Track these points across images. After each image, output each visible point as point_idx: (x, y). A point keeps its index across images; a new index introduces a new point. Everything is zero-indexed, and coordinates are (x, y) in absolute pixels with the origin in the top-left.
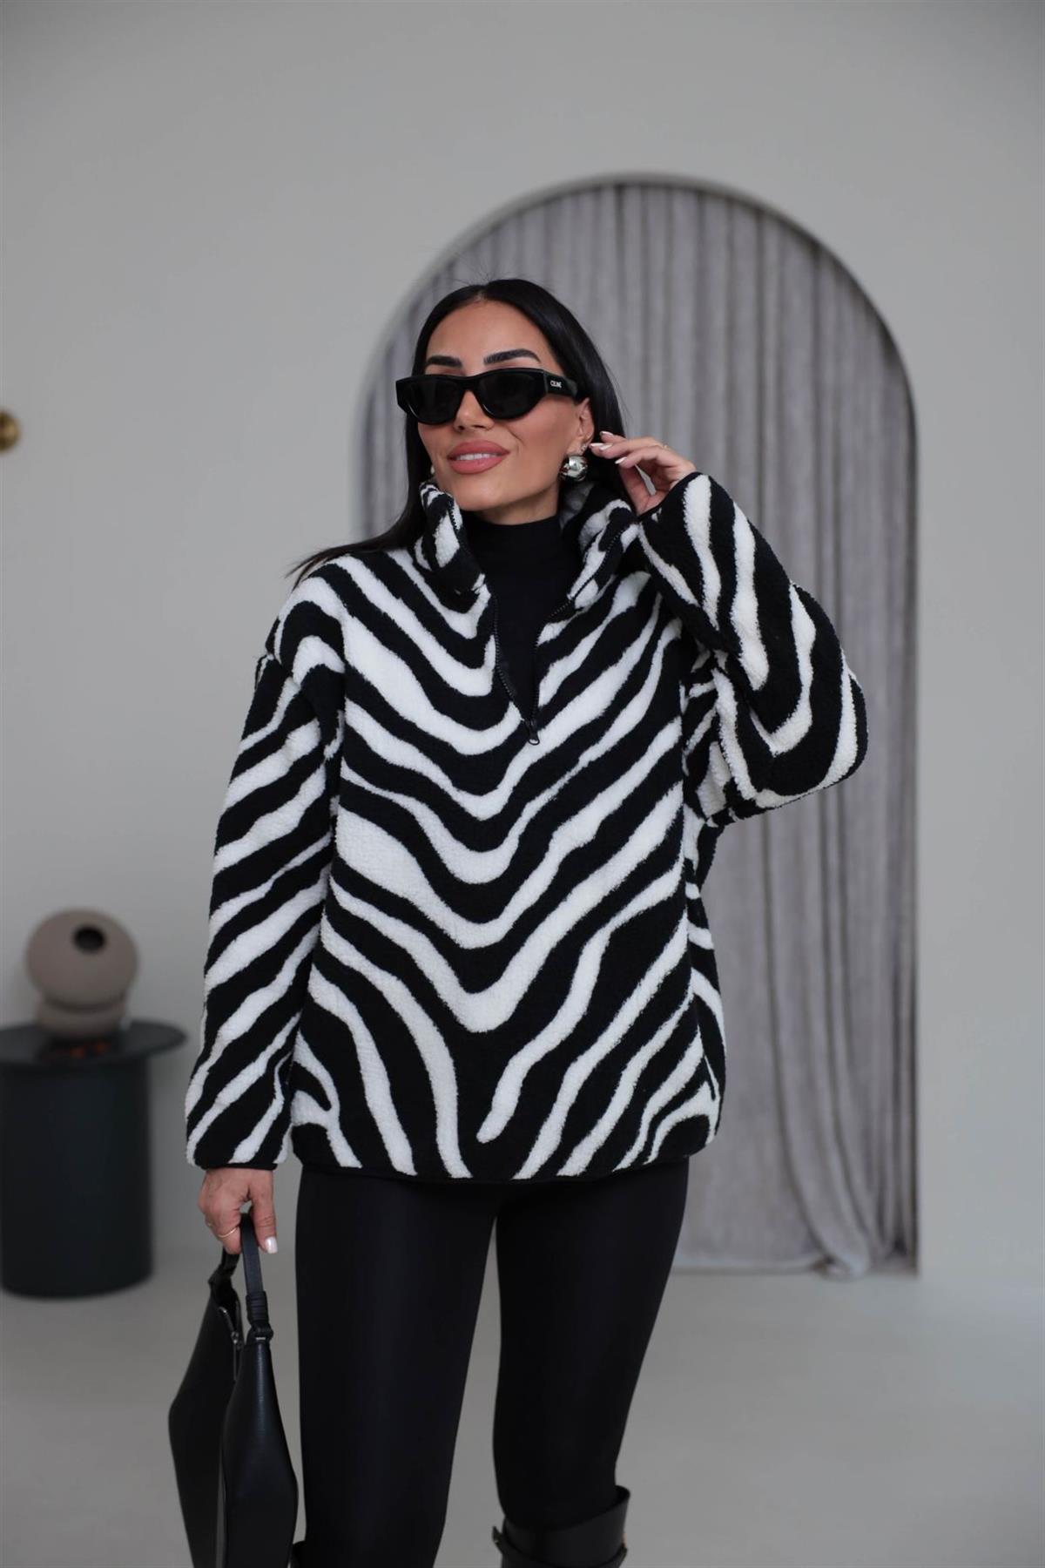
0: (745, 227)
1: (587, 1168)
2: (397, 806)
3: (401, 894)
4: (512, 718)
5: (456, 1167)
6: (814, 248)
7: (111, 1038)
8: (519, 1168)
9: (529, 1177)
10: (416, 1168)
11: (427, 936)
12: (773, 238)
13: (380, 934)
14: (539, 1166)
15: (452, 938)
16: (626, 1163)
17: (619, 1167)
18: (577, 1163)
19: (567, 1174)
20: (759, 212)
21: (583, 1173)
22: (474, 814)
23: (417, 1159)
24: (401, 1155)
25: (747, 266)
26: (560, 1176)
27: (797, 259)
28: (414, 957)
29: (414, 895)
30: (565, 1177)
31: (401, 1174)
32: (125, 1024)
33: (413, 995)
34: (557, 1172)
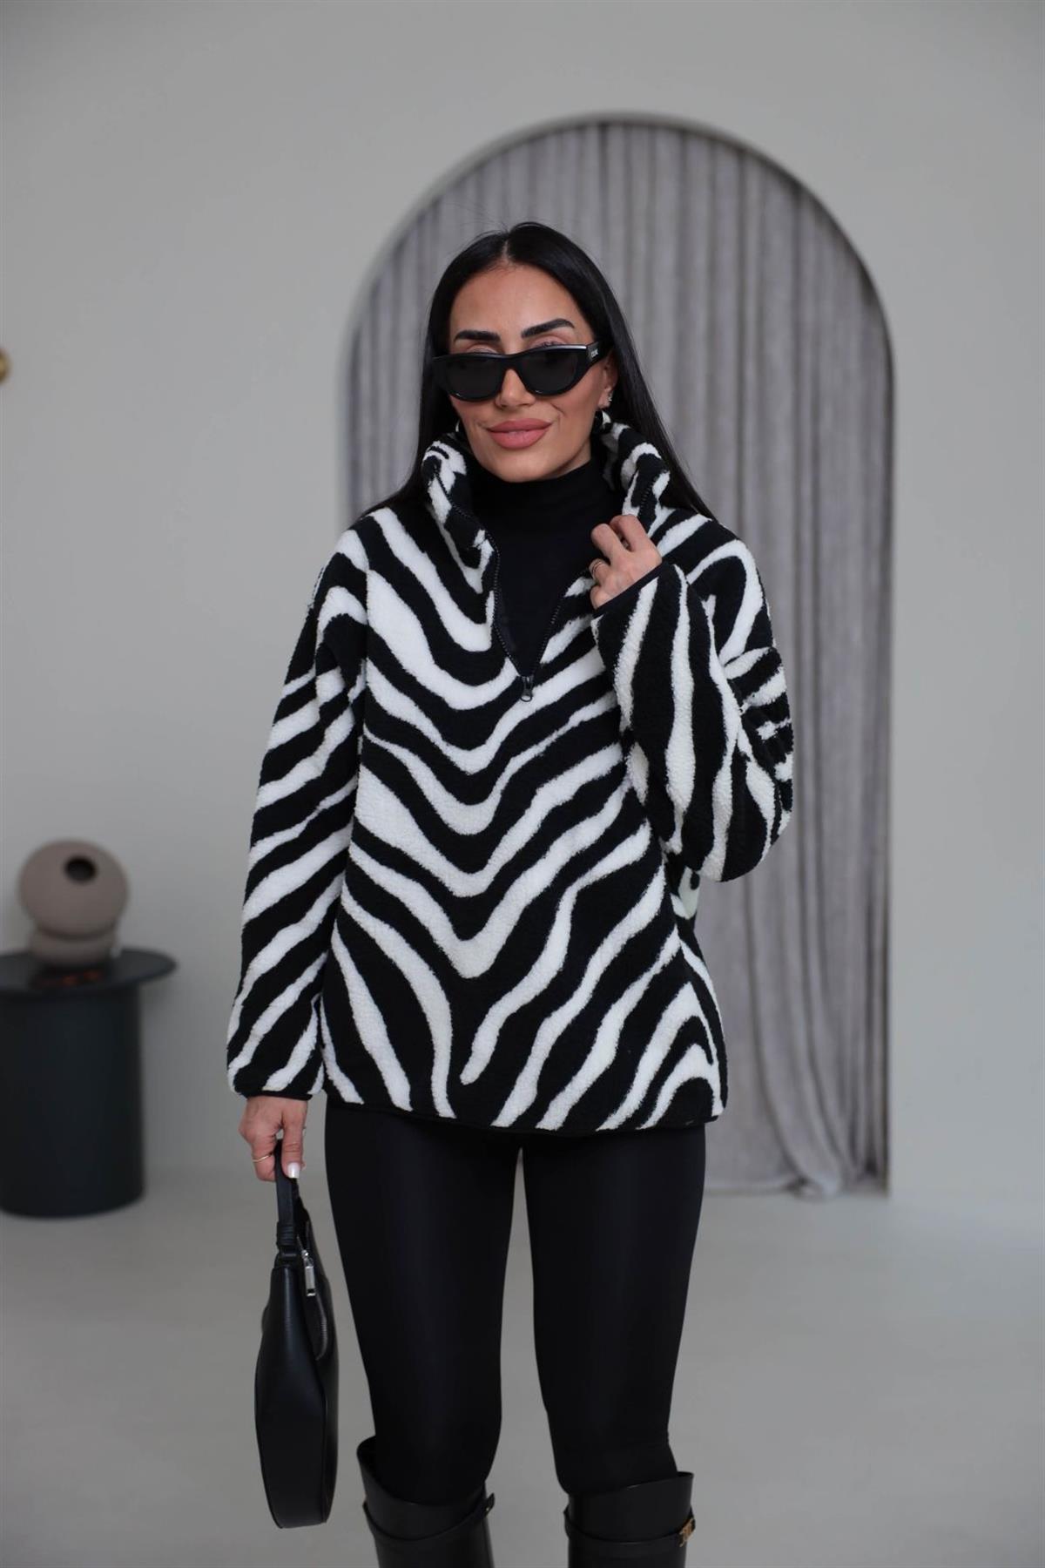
0: (727, 166)
1: (564, 1123)
2: (391, 756)
3: (393, 844)
4: (509, 673)
5: (444, 1109)
6: (794, 188)
7: (103, 966)
8: (495, 1115)
9: (507, 1125)
10: (412, 1104)
11: (422, 884)
12: (754, 177)
13: (372, 882)
14: (516, 1117)
15: (447, 885)
16: (613, 1122)
17: (604, 1127)
18: (554, 1118)
19: (546, 1128)
20: (741, 152)
21: (560, 1128)
22: (463, 769)
23: (413, 1095)
24: (399, 1089)
25: (728, 205)
26: (539, 1129)
27: (778, 199)
28: (407, 906)
29: (408, 846)
30: (543, 1130)
31: (399, 1109)
32: (115, 952)
33: (407, 941)
34: (536, 1124)
